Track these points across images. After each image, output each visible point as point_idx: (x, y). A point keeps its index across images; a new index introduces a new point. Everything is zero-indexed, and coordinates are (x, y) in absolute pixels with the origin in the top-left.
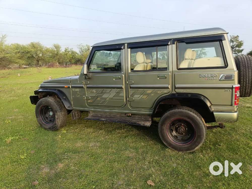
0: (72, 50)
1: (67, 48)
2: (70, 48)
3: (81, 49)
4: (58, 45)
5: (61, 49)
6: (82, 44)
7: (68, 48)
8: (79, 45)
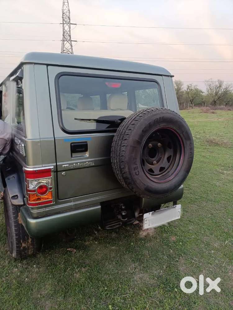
0: (196, 88)
1: (190, 86)
2: (194, 85)
3: (210, 85)
4: (180, 82)
5: (182, 87)
6: (211, 79)
7: (191, 84)
8: (208, 81)
